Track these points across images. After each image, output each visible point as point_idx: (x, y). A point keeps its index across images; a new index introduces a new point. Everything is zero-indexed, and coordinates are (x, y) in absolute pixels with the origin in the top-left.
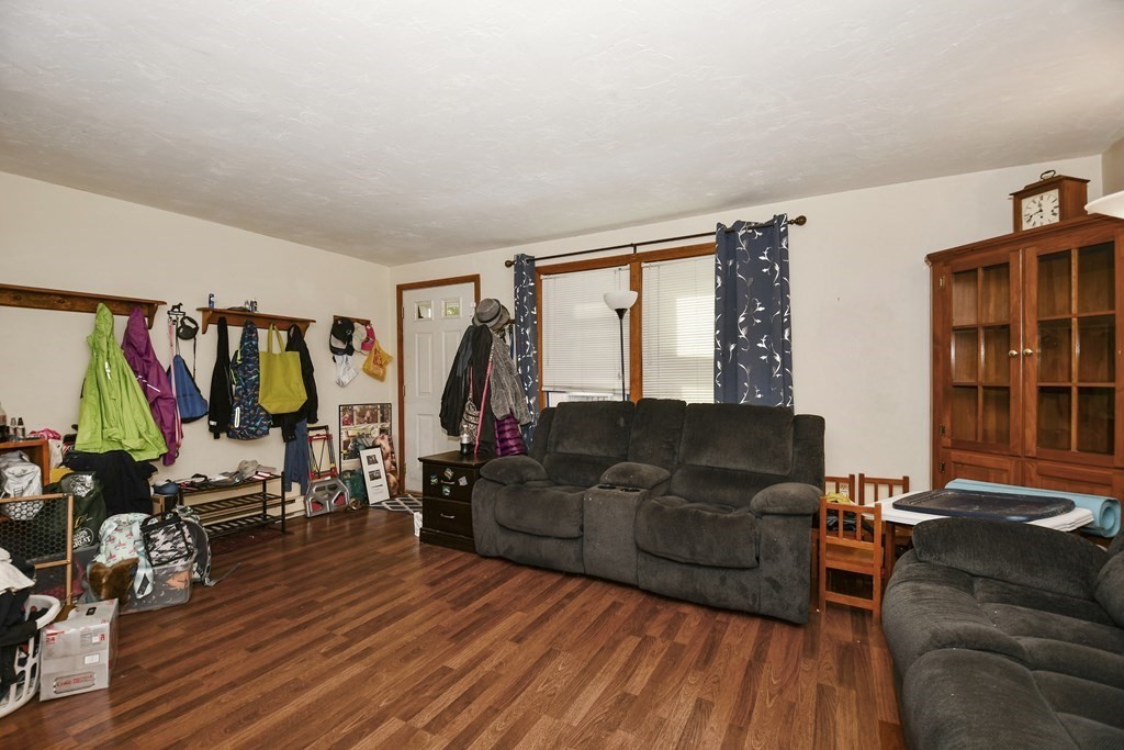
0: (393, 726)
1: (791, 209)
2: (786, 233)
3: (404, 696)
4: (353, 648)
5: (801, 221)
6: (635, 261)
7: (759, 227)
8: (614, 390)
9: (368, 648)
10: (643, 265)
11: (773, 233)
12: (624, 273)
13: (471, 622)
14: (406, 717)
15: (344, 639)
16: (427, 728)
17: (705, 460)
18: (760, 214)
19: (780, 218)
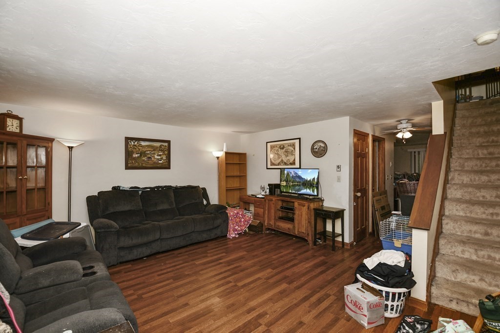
0: (240, 284)
3: (236, 291)
4: (255, 315)
9: (248, 313)
13: (198, 320)
14: (236, 285)
15: (261, 321)
16: (231, 282)
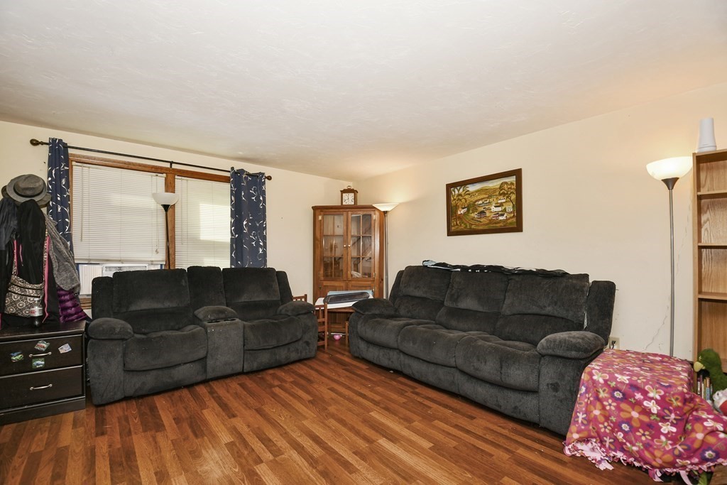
1: (267, 171)
2: (264, 183)
5: (269, 178)
6: (171, 174)
7: (249, 175)
8: (152, 261)
10: (176, 177)
11: (258, 180)
12: (161, 179)
17: (244, 298)
18: (252, 169)
19: (263, 174)
